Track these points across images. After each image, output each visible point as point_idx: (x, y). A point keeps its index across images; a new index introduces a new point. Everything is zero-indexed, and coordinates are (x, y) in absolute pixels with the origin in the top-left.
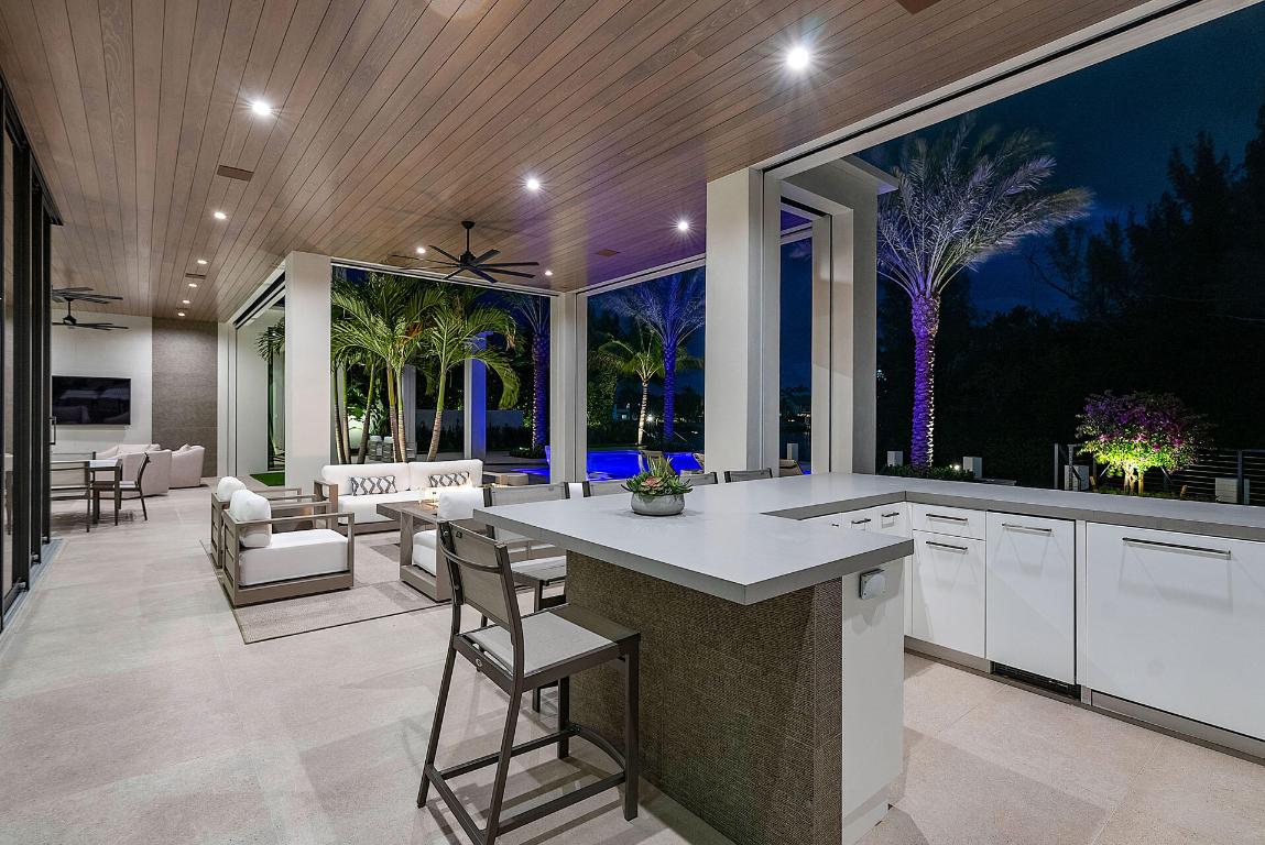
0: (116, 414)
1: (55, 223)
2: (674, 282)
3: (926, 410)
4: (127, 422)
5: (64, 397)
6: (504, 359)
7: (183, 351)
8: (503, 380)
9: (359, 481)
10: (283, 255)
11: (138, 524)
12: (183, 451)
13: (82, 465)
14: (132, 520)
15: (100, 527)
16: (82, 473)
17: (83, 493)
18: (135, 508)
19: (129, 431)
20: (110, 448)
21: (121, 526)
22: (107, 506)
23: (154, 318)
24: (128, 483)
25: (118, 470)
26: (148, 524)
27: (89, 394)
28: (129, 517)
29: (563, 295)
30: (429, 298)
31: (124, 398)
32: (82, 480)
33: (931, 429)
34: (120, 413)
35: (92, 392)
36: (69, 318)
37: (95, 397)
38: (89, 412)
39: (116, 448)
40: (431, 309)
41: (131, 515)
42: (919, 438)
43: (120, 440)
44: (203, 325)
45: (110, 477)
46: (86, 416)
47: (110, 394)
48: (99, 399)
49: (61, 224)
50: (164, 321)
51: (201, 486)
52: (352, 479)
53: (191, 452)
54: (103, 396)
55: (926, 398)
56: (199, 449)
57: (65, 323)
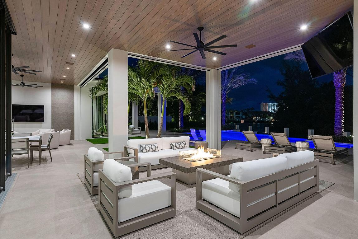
0: (38, 118)
1: (13, 34)
2: (227, 72)
3: (341, 115)
4: (43, 121)
5: (21, 112)
6: (186, 96)
7: (62, 95)
8: (185, 104)
9: (144, 146)
10: (107, 51)
11: (49, 164)
12: (63, 132)
13: (26, 140)
14: (46, 162)
15: (34, 165)
16: (25, 143)
17: (26, 152)
18: (47, 155)
19: (43, 124)
20: (37, 130)
21: (42, 165)
22: (36, 154)
23: (52, 84)
24: (44, 146)
25: (40, 141)
26: (52, 164)
27: (30, 111)
28: (45, 160)
29: (212, 70)
30: (161, 71)
31: (41, 113)
32: (26, 146)
33: (343, 122)
34: (40, 118)
35: (31, 111)
36: (22, 83)
37: (32, 112)
38: (30, 118)
39: (39, 130)
40: (161, 76)
41: (46, 158)
42: (338, 125)
43: (41, 127)
44: (69, 86)
45: (38, 143)
46: (29, 119)
47: (37, 111)
48: (33, 113)
49: (16, 34)
50: (56, 85)
51: (70, 144)
52: (141, 146)
53: (65, 132)
54: (34, 112)
55: (341, 110)
56: (68, 131)
57: (21, 85)
